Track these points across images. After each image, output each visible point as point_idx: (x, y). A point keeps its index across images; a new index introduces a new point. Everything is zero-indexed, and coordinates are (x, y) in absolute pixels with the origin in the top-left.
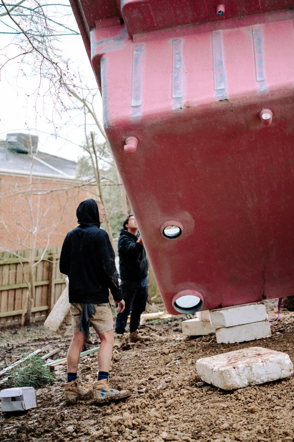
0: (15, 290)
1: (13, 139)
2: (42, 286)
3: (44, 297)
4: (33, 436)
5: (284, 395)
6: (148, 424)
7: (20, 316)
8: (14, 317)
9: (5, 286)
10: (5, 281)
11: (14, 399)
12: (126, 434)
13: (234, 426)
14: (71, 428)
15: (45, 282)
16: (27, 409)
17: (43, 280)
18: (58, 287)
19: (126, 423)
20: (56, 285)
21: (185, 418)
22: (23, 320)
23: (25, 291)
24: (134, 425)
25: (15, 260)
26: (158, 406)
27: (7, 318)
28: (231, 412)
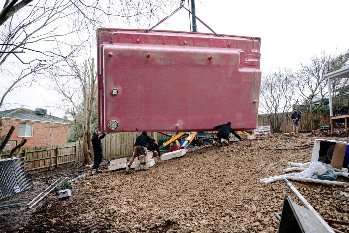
0: (45, 159)
1: (38, 110)
2: (54, 157)
3: (55, 161)
4: (75, 205)
5: (156, 185)
6: (116, 197)
7: (47, 168)
8: (44, 168)
9: (41, 158)
10: (41, 156)
11: (64, 193)
12: (110, 201)
13: (145, 195)
14: (87, 202)
15: (55, 156)
16: (69, 196)
17: (54, 155)
18: (59, 158)
19: (109, 198)
20: (59, 157)
21: (127, 195)
22: (48, 169)
23: (48, 160)
24: (111, 198)
25: (45, 149)
26: (116, 192)
27: (42, 169)
28: (142, 191)
